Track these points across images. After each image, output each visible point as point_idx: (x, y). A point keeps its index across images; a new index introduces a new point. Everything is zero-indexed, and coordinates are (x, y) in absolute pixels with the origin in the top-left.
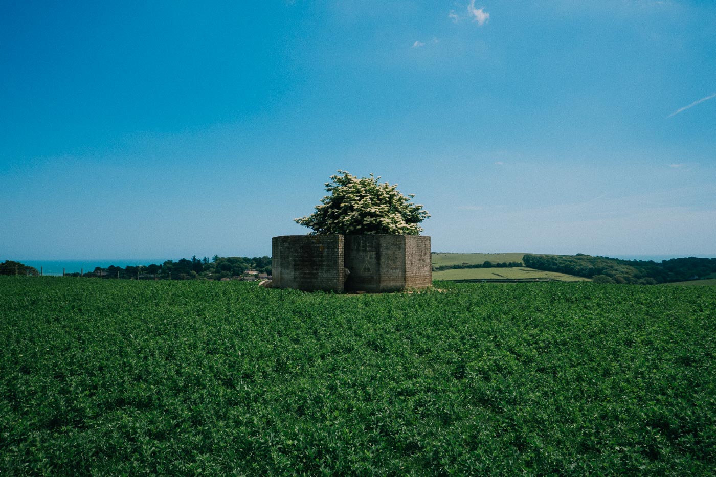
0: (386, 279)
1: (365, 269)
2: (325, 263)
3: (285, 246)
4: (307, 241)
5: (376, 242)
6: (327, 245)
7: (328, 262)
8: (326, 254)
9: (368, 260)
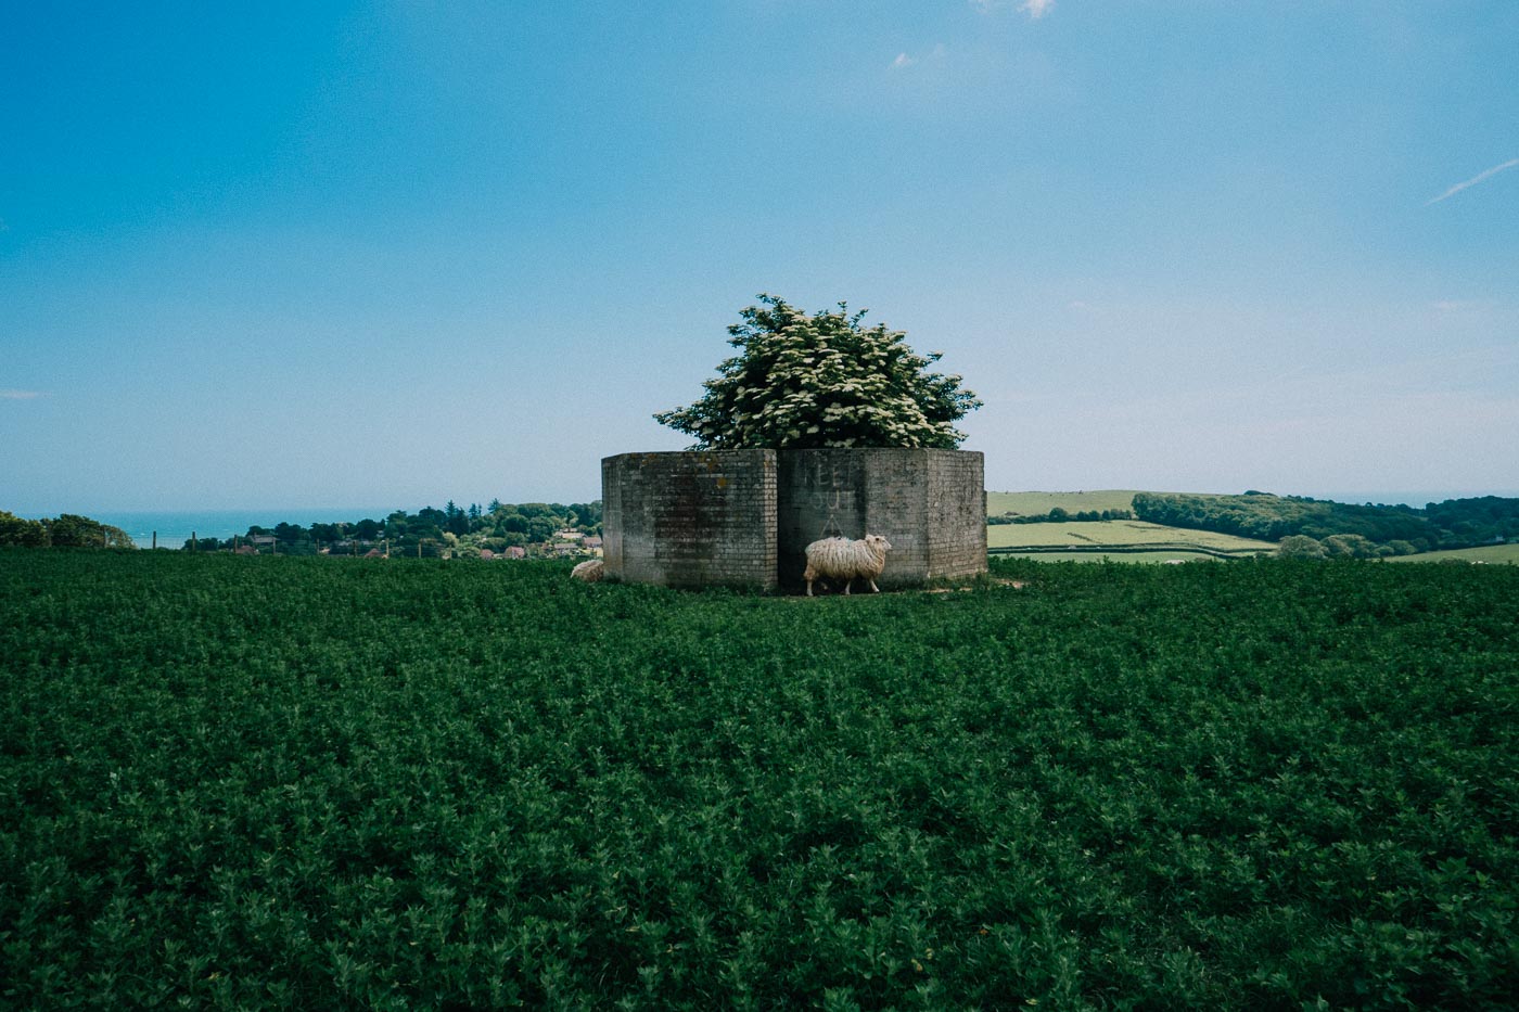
2: (731, 519)
3: (634, 478)
4: (686, 466)
5: (855, 467)
6: (735, 475)
7: (739, 516)
8: (732, 497)
9: (836, 510)
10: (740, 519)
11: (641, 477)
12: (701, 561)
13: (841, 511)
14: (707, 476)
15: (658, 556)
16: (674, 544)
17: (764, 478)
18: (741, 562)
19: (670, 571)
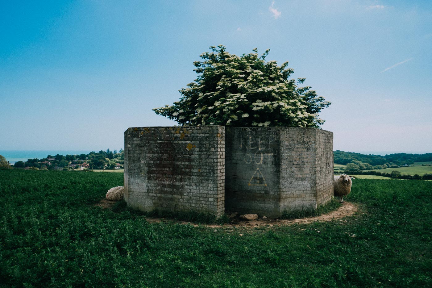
0: (288, 196)
1: (255, 179)
2: (195, 171)
3: (135, 142)
4: (167, 136)
5: (274, 138)
6: (198, 142)
7: (200, 168)
8: (197, 156)
9: (260, 165)
10: (201, 171)
11: (140, 142)
12: (175, 196)
13: (263, 166)
14: (180, 142)
15: (149, 191)
16: (159, 185)
17: (217, 144)
18: (201, 199)
19: (156, 201)
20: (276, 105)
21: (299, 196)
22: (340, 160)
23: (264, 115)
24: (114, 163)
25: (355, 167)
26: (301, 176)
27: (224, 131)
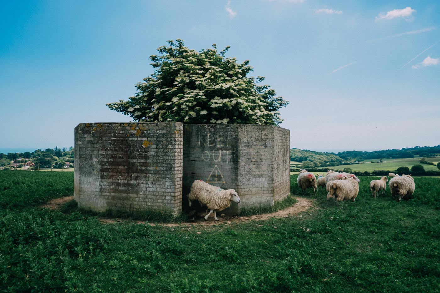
1: (213, 176)
2: (151, 168)
3: (87, 139)
4: (122, 132)
5: (232, 136)
6: (155, 139)
7: (157, 166)
8: (153, 153)
9: (219, 162)
10: (158, 169)
11: (92, 139)
12: (131, 195)
13: (222, 163)
14: (136, 139)
15: (102, 190)
16: (113, 183)
17: (175, 141)
18: (158, 197)
19: (109, 201)
20: (234, 102)
21: (257, 193)
22: (296, 157)
23: (223, 112)
24: (63, 161)
25: (310, 165)
26: (258, 173)
27: (182, 128)
